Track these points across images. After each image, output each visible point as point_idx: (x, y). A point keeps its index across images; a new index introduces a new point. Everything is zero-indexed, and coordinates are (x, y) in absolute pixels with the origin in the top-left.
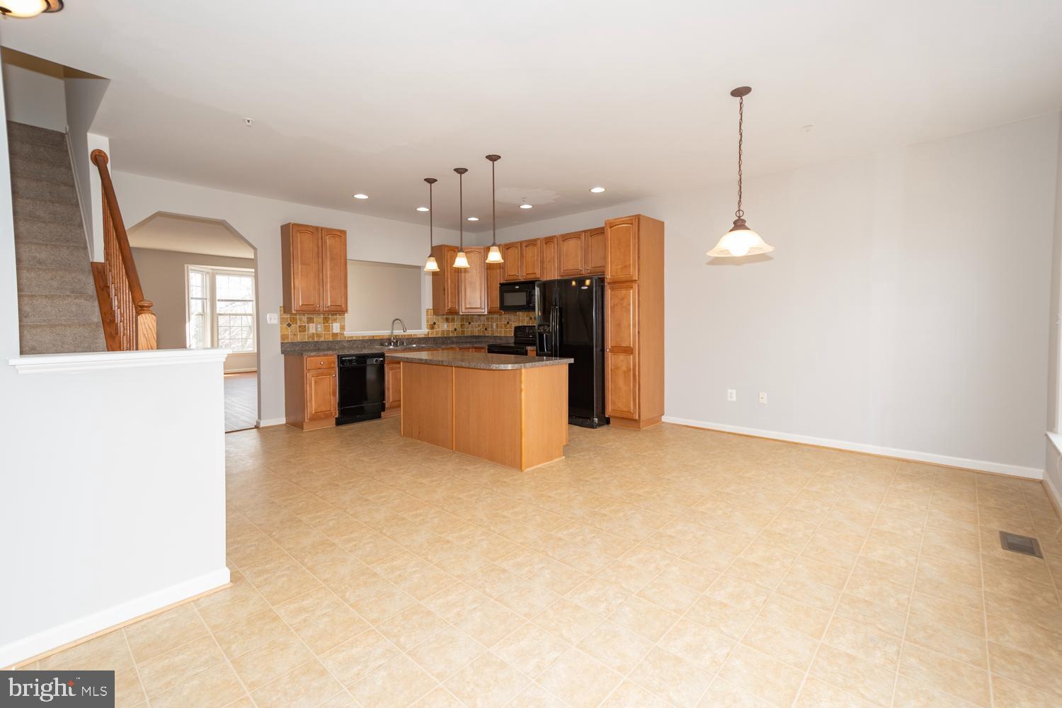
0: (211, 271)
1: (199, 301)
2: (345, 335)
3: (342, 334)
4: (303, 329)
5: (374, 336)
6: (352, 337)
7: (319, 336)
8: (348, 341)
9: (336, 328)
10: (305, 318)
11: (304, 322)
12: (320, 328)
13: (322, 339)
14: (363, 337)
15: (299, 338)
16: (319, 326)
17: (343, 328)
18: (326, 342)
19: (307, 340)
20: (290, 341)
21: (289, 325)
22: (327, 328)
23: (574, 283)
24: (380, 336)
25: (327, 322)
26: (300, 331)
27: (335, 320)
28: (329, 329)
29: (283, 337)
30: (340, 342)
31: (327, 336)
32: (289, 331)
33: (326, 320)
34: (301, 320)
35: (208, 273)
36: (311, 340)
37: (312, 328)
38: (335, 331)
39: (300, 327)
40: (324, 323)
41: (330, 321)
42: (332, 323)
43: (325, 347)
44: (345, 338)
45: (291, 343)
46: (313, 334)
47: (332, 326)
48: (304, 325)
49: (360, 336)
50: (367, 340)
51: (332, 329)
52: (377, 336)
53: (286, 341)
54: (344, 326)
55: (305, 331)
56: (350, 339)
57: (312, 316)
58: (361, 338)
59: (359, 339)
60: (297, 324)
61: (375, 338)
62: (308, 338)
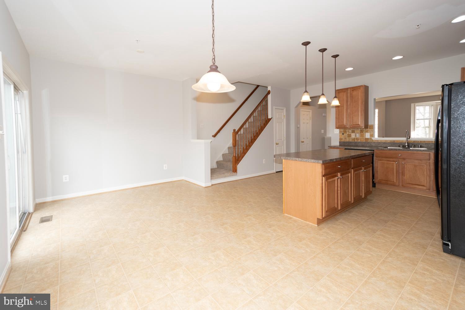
3: (371, 139)
4: (349, 136)
7: (357, 139)
8: (374, 143)
9: (368, 135)
10: (350, 131)
11: (350, 133)
12: (358, 135)
13: (359, 141)
15: (347, 140)
17: (372, 136)
18: (361, 142)
21: (343, 134)
22: (362, 136)
25: (362, 132)
26: (348, 137)
27: (367, 132)
29: (340, 139)
30: (369, 143)
31: (362, 140)
32: (343, 137)
34: (348, 132)
37: (353, 136)
38: (367, 137)
39: (348, 135)
40: (360, 133)
41: (364, 132)
42: (365, 133)
43: (360, 145)
44: (373, 141)
45: (344, 142)
46: (355, 138)
47: (365, 135)
48: (350, 134)
49: (383, 140)
50: (389, 143)
51: (365, 136)
52: (397, 141)
53: (341, 141)
54: (373, 134)
55: (350, 137)
56: (376, 142)
57: (354, 130)
58: (384, 142)
59: (383, 142)
60: (346, 133)
61: (395, 142)
62: (352, 140)
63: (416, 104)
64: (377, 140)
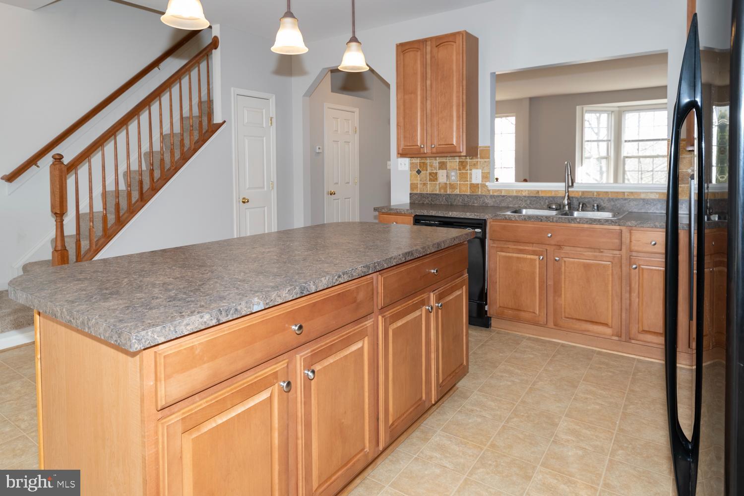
0: (617, 109)
1: (605, 144)
2: (490, 188)
3: (484, 186)
4: (434, 177)
5: (538, 192)
6: (500, 191)
7: (452, 186)
8: (492, 197)
9: (476, 176)
10: (436, 163)
11: (435, 169)
12: (453, 176)
13: (457, 192)
14: (517, 191)
15: (429, 189)
16: (453, 174)
17: (487, 176)
18: (461, 195)
19: (437, 192)
20: (419, 192)
21: (419, 172)
22: (463, 177)
24: (551, 191)
25: (464, 167)
26: (431, 180)
27: (475, 166)
28: (466, 178)
29: (413, 186)
30: (480, 197)
31: (464, 189)
32: (418, 180)
33: (463, 165)
34: (431, 166)
35: (612, 112)
36: (442, 192)
37: (444, 176)
38: (474, 181)
39: (430, 174)
40: (460, 169)
41: (468, 167)
42: (471, 170)
43: (460, 204)
44: (489, 191)
45: (421, 194)
46: (446, 184)
47: (471, 174)
48: (435, 171)
49: (513, 191)
50: (525, 197)
51: (471, 178)
52: (545, 191)
53: (415, 192)
54: (489, 173)
55: (436, 179)
56: (495, 194)
57: (444, 160)
58: (515, 194)
59: (511, 194)
60: (427, 170)
61: (541, 195)
62: (440, 190)
63: (586, 108)
64: (498, 190)
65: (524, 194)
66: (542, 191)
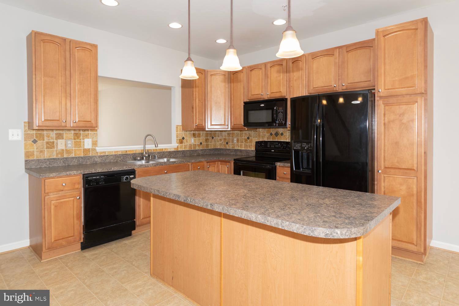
2: (98, 151)
3: (94, 150)
4: (51, 145)
5: (127, 151)
6: (105, 152)
7: (68, 152)
8: (100, 157)
9: (88, 143)
10: (53, 134)
11: (52, 138)
12: (70, 144)
13: (73, 155)
14: (115, 152)
15: (47, 155)
16: (69, 142)
17: (95, 143)
18: (76, 158)
19: (55, 157)
20: (35, 158)
21: (35, 142)
22: (78, 144)
23: (341, 100)
24: (133, 151)
25: (78, 138)
26: (47, 148)
27: (87, 136)
28: (80, 145)
29: (28, 154)
30: (91, 157)
31: (78, 152)
32: (34, 148)
33: (77, 136)
34: (48, 136)
36: (59, 156)
37: (61, 145)
38: (86, 147)
39: (47, 143)
40: (75, 139)
41: (81, 137)
42: (83, 139)
43: (76, 164)
44: (97, 153)
45: (38, 160)
46: (63, 150)
47: (84, 142)
48: (52, 141)
49: (113, 152)
50: (120, 155)
51: (84, 145)
52: (130, 151)
53: (31, 158)
54: (97, 141)
55: (54, 147)
56: (101, 155)
57: (61, 132)
58: (114, 154)
59: (111, 154)
60: (44, 140)
61: (128, 153)
62: (57, 154)
64: (104, 152)
65: (119, 153)
66: (129, 151)
